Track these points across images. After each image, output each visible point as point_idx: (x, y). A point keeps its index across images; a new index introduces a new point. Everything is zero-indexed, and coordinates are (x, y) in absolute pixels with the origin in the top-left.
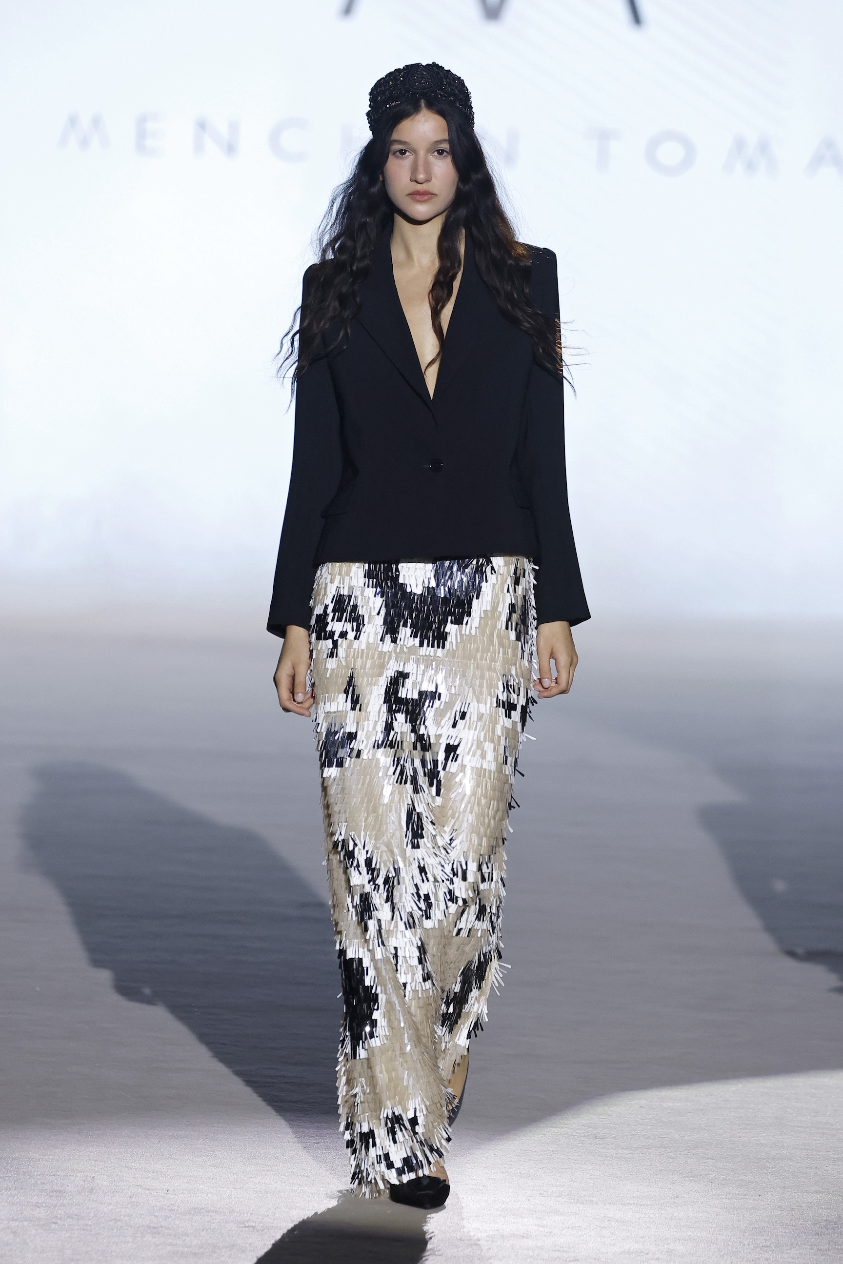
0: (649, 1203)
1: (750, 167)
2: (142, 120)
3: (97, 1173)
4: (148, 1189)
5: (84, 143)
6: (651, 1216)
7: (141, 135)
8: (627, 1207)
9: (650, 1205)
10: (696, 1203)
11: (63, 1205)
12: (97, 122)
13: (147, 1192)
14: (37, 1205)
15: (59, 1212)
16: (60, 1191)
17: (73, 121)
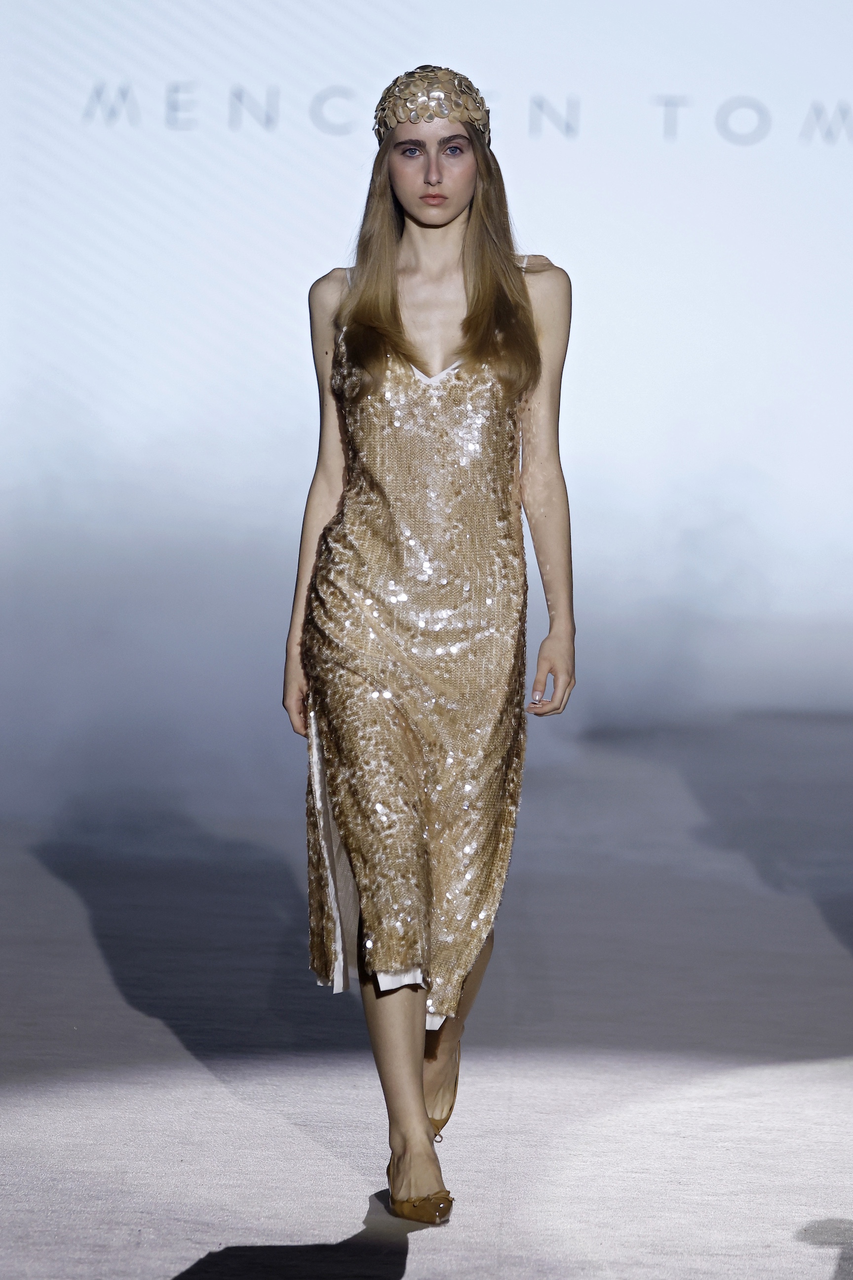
0: (738, 1253)
1: (829, 135)
2: (175, 89)
3: (144, 1226)
4: (199, 1243)
5: (112, 114)
6: (741, 1267)
7: (173, 107)
8: (715, 1258)
9: (739, 1255)
10: (789, 1253)
11: (107, 1261)
12: (124, 94)
13: (197, 1246)
14: (79, 1261)
15: (104, 1268)
16: (104, 1246)
17: (98, 93)
